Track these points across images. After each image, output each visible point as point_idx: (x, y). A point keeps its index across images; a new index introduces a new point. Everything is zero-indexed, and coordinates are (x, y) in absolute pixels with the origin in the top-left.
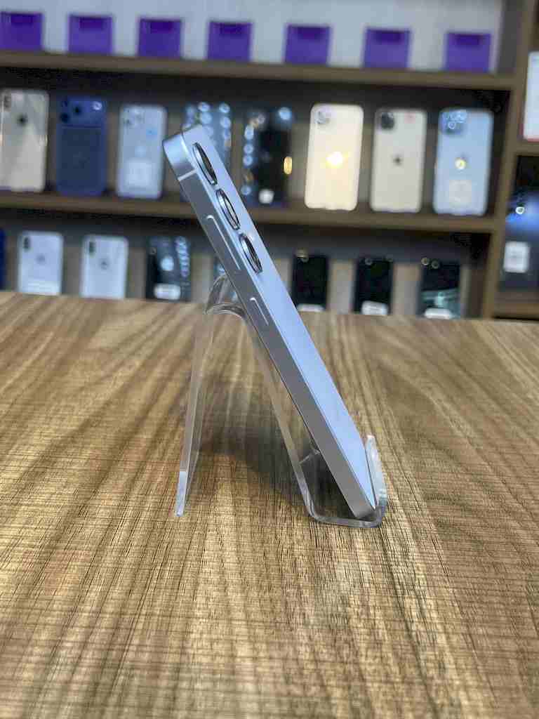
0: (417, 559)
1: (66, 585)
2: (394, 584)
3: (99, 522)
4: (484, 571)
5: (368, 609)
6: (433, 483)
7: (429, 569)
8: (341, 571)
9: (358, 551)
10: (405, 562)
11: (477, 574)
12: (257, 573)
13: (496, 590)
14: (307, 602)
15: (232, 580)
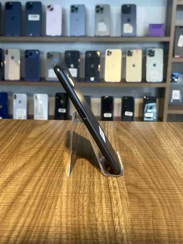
0: (120, 205)
3: (26, 197)
4: (140, 208)
5: (103, 222)
6: (129, 179)
7: (124, 208)
8: (97, 210)
9: (103, 203)
10: (117, 206)
11: (138, 209)
12: (71, 212)
13: (143, 214)
14: (85, 221)
15: (64, 214)
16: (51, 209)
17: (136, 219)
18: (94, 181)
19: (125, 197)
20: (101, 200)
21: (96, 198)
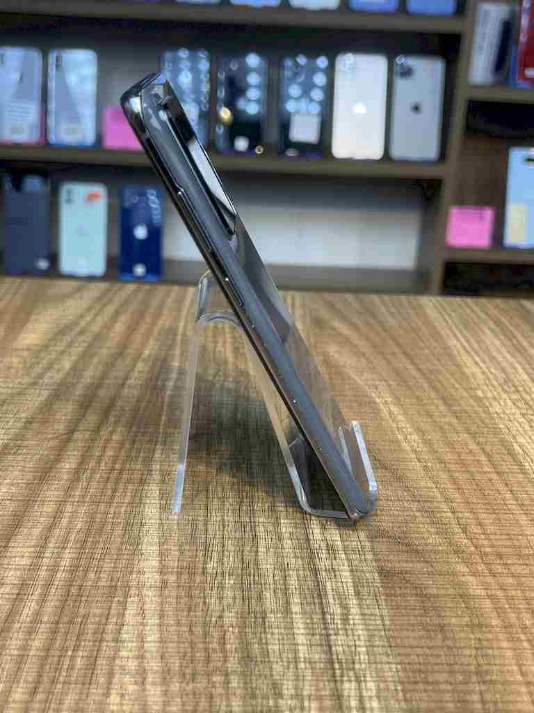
0: (358, 624)
2: (332, 663)
3: (7, 590)
4: (429, 637)
5: (302, 700)
7: (371, 637)
8: (274, 647)
9: (294, 616)
10: (346, 630)
11: (422, 642)
12: (181, 655)
13: (442, 664)
14: (235, 695)
15: (152, 666)
16: (105, 644)
17: (421, 686)
18: (256, 520)
19: (371, 589)
20: (287, 603)
21: (267, 594)
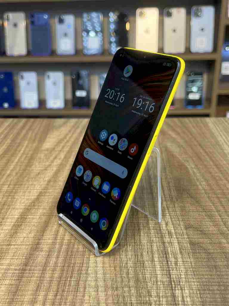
0: (181, 266)
1: (29, 292)
2: (171, 282)
3: (44, 253)
4: (211, 271)
5: (160, 298)
6: (188, 218)
7: (186, 271)
8: (148, 276)
9: (155, 262)
10: (176, 268)
11: (207, 273)
12: (112, 279)
13: (216, 282)
14: (133, 296)
15: (101, 284)
16: (82, 275)
17: (207, 292)
18: (139, 222)
19: (187, 250)
20: (153, 257)
21: (145, 254)
